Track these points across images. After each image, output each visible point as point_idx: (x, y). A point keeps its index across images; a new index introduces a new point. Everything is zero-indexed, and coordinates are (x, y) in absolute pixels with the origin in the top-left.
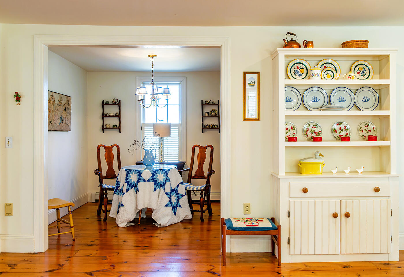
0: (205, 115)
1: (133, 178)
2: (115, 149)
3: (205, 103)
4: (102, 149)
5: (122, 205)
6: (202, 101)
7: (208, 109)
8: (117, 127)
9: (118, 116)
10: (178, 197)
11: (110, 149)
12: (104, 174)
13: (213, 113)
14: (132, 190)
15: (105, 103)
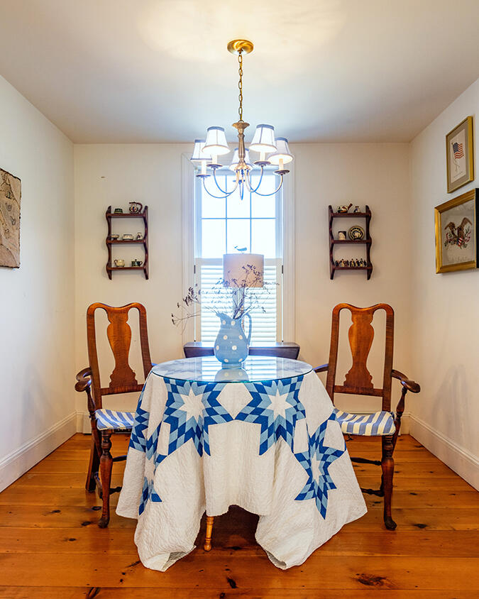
0: (339, 237)
1: (192, 407)
2: (133, 315)
3: (339, 211)
4: (100, 315)
5: (156, 498)
6: (330, 207)
7: (343, 225)
8: (142, 266)
9: (143, 242)
10: (325, 457)
11: (123, 315)
12: (105, 383)
13: (357, 234)
14: (189, 447)
15: (113, 212)
